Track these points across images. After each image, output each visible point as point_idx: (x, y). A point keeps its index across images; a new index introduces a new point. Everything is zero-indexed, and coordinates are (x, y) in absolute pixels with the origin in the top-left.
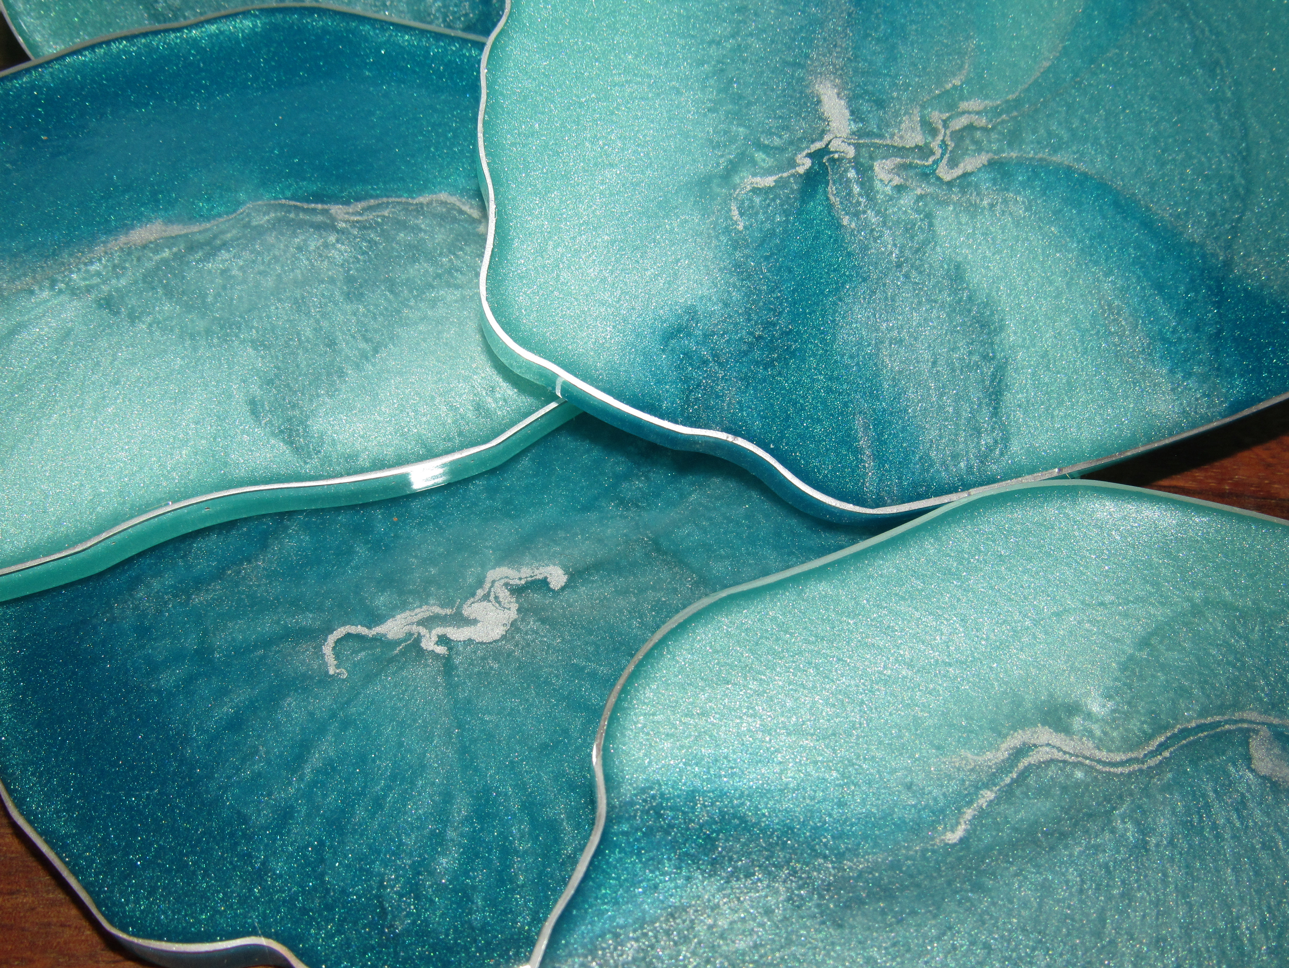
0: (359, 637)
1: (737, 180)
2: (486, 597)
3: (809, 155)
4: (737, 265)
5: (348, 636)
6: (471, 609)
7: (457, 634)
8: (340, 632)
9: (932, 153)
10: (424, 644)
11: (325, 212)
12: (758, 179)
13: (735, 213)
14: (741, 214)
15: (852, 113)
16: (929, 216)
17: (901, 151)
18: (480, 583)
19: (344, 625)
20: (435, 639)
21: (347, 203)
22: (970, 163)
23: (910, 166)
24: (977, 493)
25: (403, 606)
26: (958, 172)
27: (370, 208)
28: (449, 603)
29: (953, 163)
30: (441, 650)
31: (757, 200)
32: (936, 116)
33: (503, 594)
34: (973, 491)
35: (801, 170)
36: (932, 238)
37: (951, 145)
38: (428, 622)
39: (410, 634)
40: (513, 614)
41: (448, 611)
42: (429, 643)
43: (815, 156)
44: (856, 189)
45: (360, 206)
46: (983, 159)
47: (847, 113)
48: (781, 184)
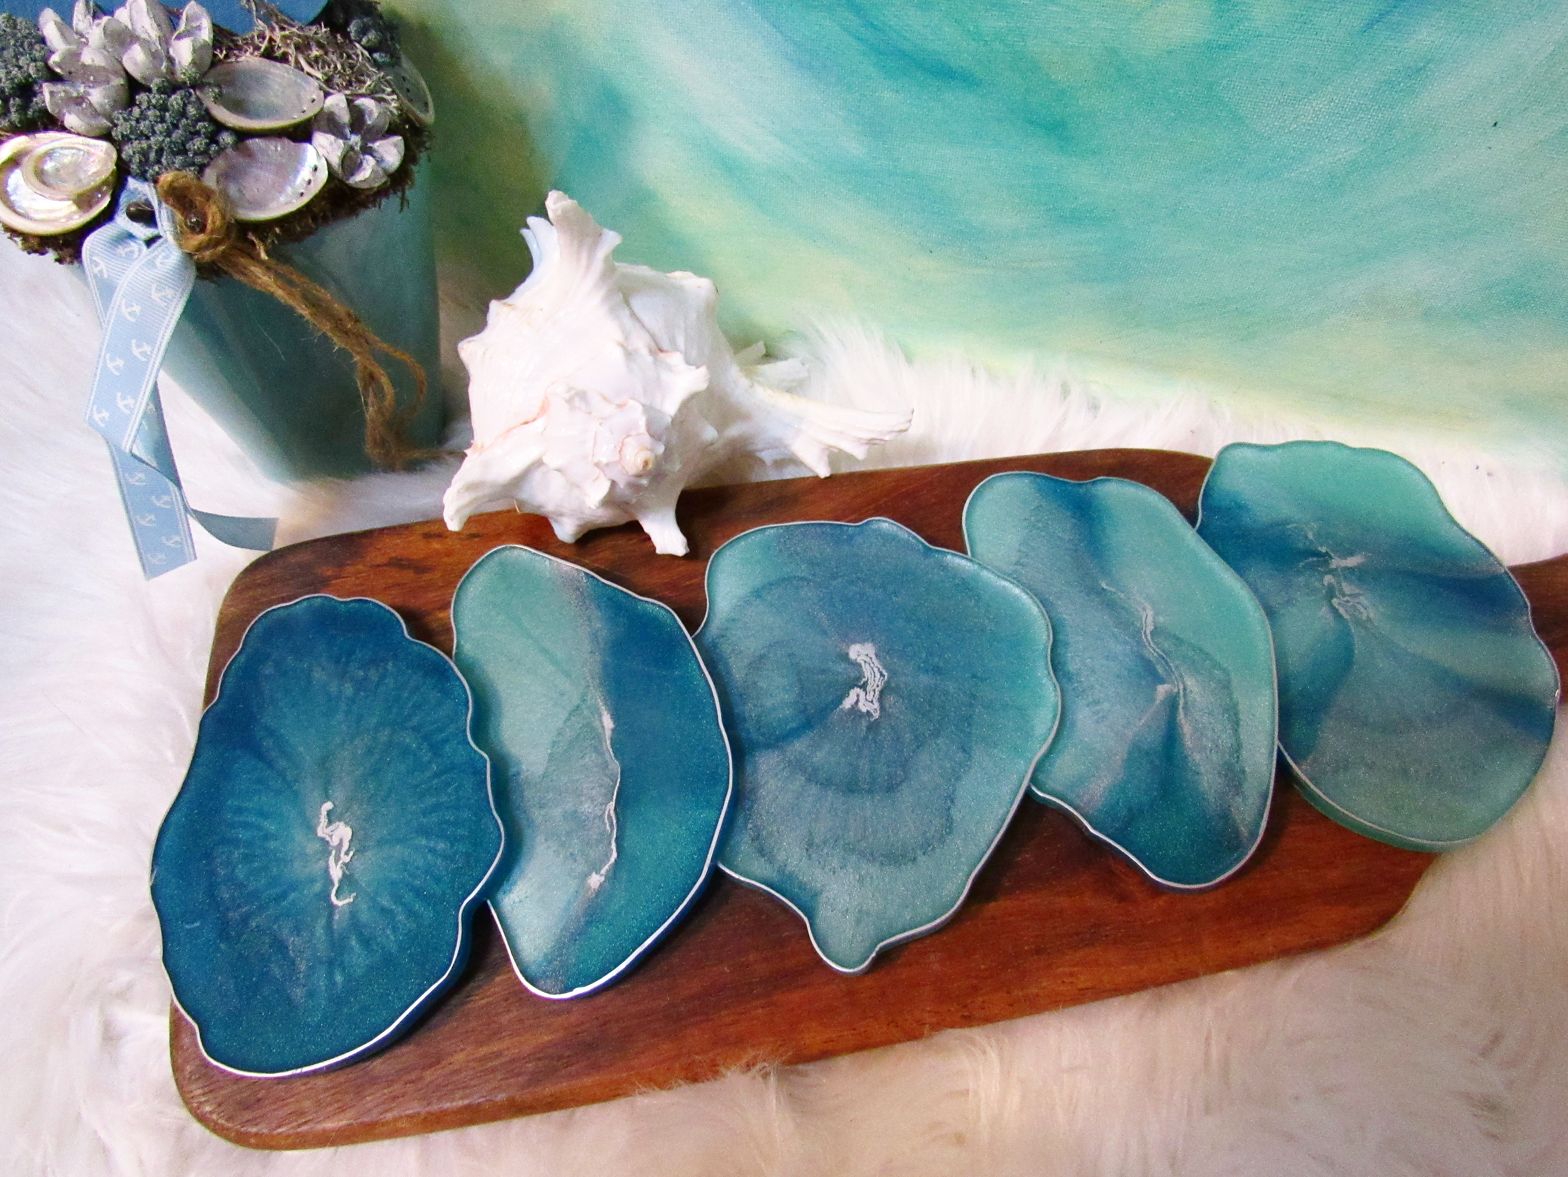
0: (338, 890)
2: (330, 836)
6: (335, 842)
7: (345, 848)
10: (347, 862)
20: (345, 857)
25: (327, 870)
28: (330, 851)
30: (351, 854)
33: (331, 829)
39: (341, 867)
40: (341, 825)
41: (334, 851)
42: (347, 859)
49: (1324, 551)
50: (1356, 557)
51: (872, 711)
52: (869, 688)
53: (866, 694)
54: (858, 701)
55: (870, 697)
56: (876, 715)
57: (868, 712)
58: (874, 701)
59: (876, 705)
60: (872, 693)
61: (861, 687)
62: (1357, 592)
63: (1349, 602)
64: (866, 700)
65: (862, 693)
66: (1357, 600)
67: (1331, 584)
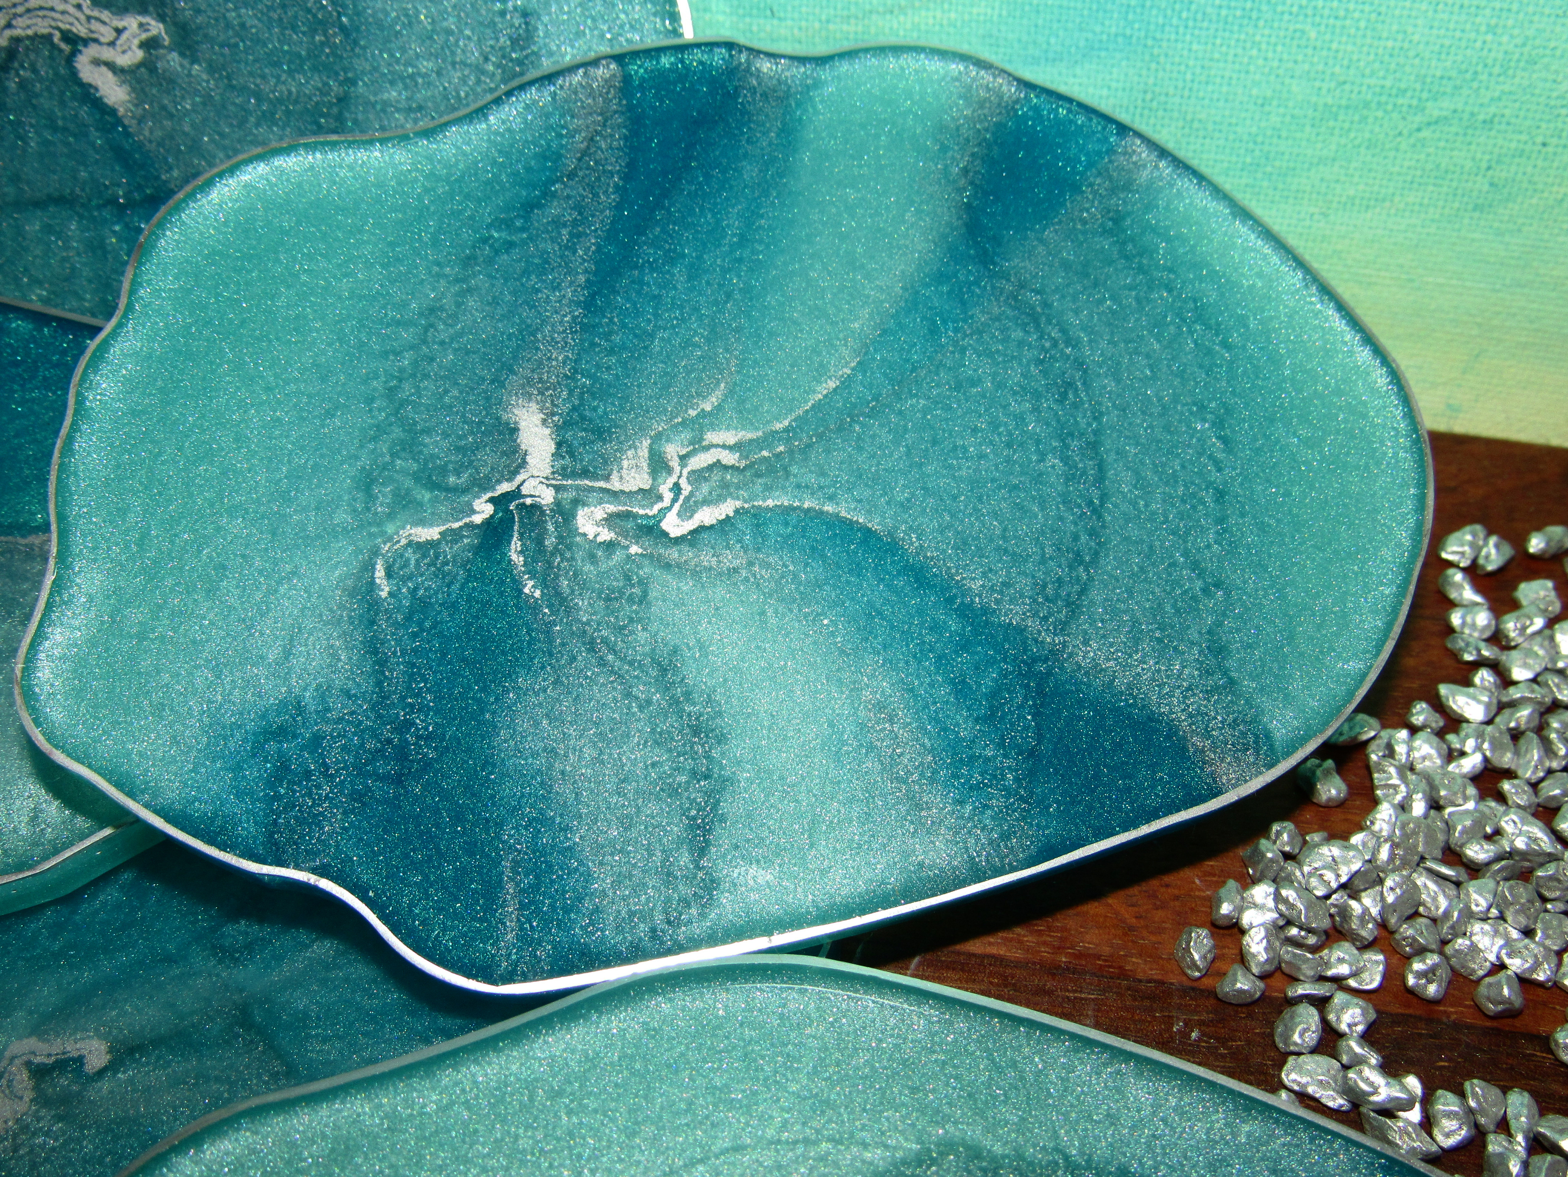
3: (491, 500)
9: (660, 498)
12: (418, 531)
13: (380, 573)
14: (388, 574)
15: (559, 443)
16: (643, 579)
17: (616, 496)
22: (706, 515)
23: (627, 515)
26: (691, 525)
29: (687, 512)
31: (412, 556)
32: (672, 450)
35: (478, 519)
36: (642, 612)
37: (687, 487)
43: (500, 501)
44: (549, 540)
46: (729, 507)
47: (551, 444)
48: (449, 535)
49: (489, 509)
50: (522, 425)
51: (144, 36)
52: (81, 30)
53: (96, 41)
54: (110, 66)
55: (107, 35)
56: (156, 28)
57: (143, 45)
58: (120, 25)
59: (131, 22)
60: (95, 25)
61: (75, 53)
62: (644, 453)
63: (677, 487)
64: (112, 44)
65: (92, 51)
66: (675, 464)
67: (610, 520)
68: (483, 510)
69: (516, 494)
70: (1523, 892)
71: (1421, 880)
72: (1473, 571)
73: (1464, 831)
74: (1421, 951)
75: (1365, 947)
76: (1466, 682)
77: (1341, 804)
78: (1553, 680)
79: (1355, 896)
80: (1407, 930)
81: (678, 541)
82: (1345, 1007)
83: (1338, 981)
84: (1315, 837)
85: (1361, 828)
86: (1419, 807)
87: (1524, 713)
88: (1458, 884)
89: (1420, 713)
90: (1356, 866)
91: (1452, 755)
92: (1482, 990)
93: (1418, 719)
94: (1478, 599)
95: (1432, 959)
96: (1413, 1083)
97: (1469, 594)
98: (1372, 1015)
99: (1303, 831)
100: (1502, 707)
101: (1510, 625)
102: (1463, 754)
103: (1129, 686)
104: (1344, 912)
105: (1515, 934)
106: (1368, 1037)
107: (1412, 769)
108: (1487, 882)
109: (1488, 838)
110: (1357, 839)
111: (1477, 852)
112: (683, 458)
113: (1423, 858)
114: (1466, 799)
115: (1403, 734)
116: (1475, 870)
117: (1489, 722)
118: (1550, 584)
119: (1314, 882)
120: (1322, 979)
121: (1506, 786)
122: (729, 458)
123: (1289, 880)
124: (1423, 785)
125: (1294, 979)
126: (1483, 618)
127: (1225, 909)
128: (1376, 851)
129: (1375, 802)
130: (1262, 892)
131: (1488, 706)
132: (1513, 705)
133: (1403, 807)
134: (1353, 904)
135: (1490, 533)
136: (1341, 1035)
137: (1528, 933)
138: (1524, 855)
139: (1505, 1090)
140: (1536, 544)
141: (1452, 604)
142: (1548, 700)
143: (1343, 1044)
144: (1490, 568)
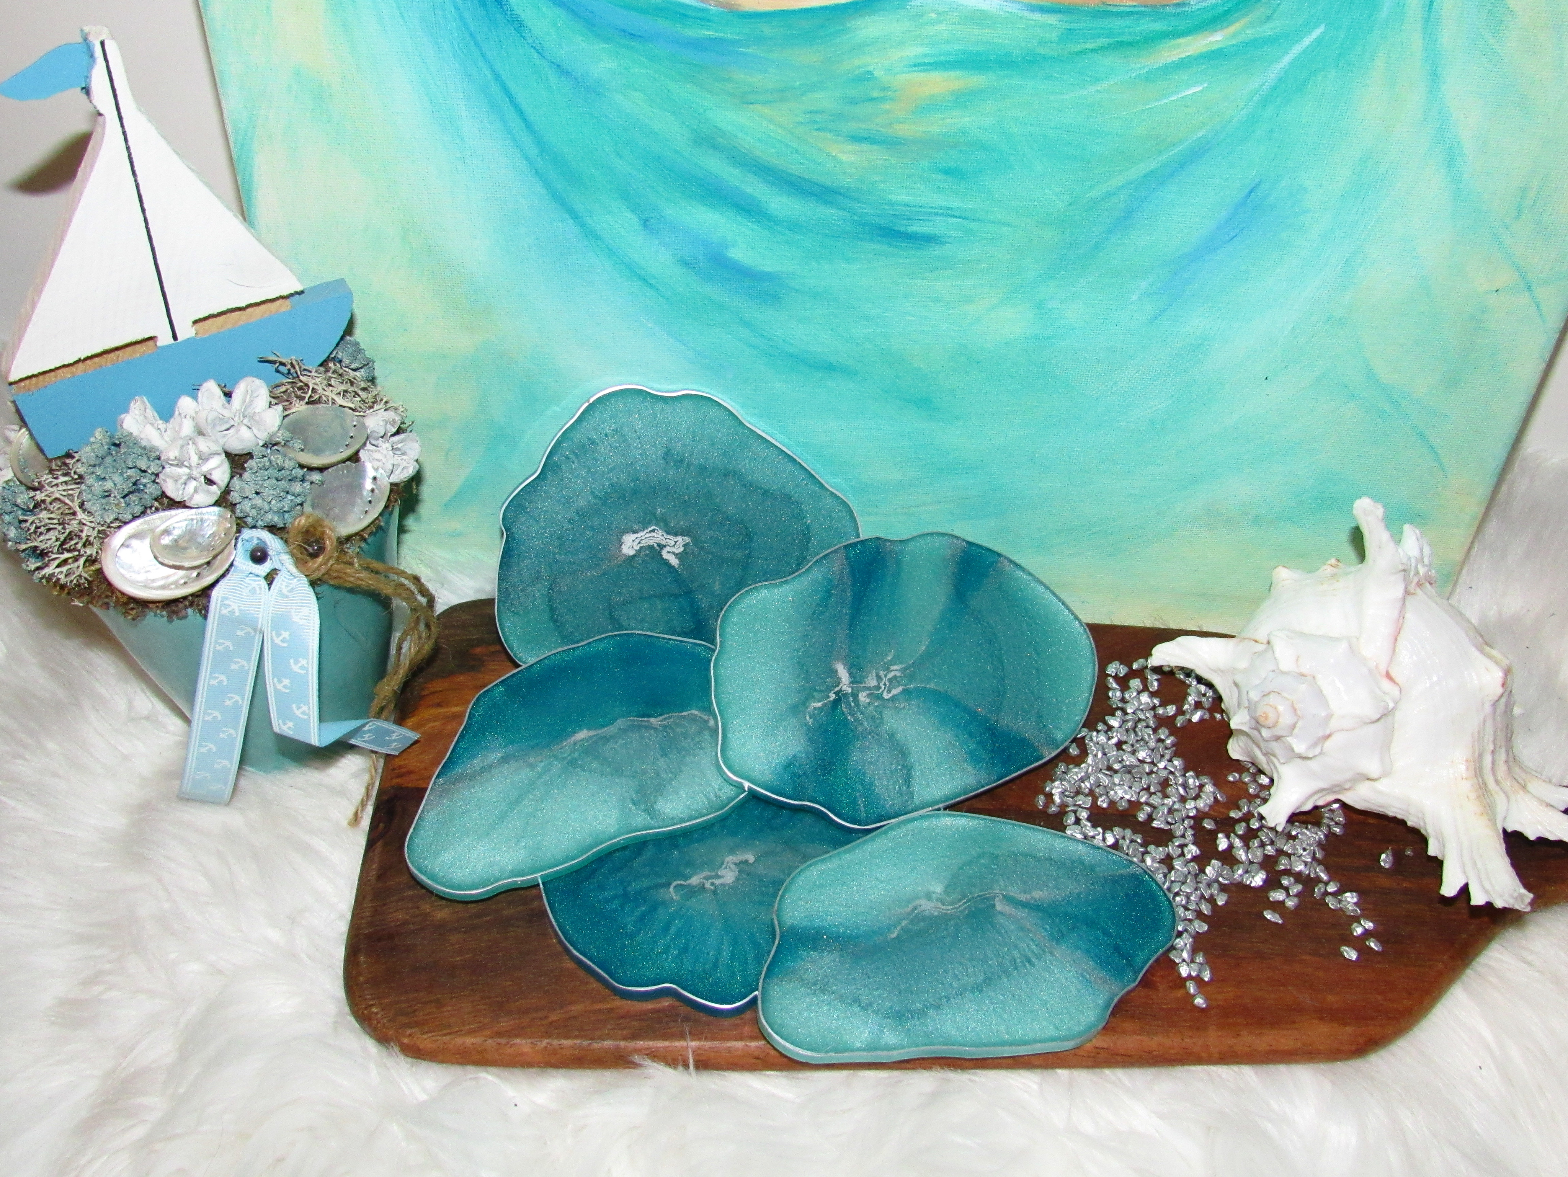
0: (681, 885)
1: (808, 704)
2: (726, 868)
3: (834, 693)
4: (810, 738)
5: (678, 885)
6: (721, 873)
7: (717, 882)
8: (675, 883)
9: (880, 688)
10: (706, 886)
11: (648, 721)
12: (815, 704)
13: (808, 718)
14: (810, 718)
15: (850, 674)
16: (880, 713)
17: (869, 688)
18: (723, 863)
19: (675, 880)
20: (709, 884)
21: (656, 717)
22: (894, 692)
23: (873, 694)
24: (902, 818)
25: (695, 873)
26: (890, 695)
27: (665, 719)
28: (713, 870)
29: (889, 691)
30: (712, 888)
31: (816, 712)
32: (882, 673)
33: (733, 866)
34: (900, 818)
35: (831, 699)
36: (882, 722)
37: (888, 684)
38: (707, 878)
39: (701, 882)
40: (737, 873)
41: (713, 874)
42: (708, 885)
43: (836, 693)
44: (853, 704)
45: (661, 718)
46: (900, 689)
47: (847, 675)
48: (825, 705)
49: (834, 696)
50: (839, 669)
51: (683, 543)
52: (663, 543)
53: (668, 546)
54: (673, 553)
55: (671, 544)
56: (687, 539)
57: (683, 546)
58: (676, 539)
59: (679, 538)
60: (668, 541)
61: (662, 549)
62: (874, 674)
63: (885, 684)
64: (674, 546)
65: (668, 549)
66: (883, 677)
67: (868, 696)
68: (833, 697)
69: (841, 690)
70: (1128, 776)
71: (1100, 775)
72: (1116, 677)
73: (1113, 761)
74: (1101, 795)
75: (1086, 795)
76: (1113, 715)
77: (1077, 756)
78: (1139, 712)
79: (1083, 782)
80: (1097, 790)
81: (888, 700)
82: (1082, 812)
83: (1079, 806)
84: (1071, 766)
85: (1084, 762)
86: (1100, 755)
87: (1130, 724)
88: (1111, 776)
89: (1101, 726)
90: (1083, 774)
91: (1109, 738)
92: (1118, 804)
93: (1100, 728)
94: (1117, 687)
95: (1104, 797)
96: (1100, 829)
97: (1115, 685)
98: (1089, 813)
99: (1068, 765)
100: (1124, 722)
101: (1127, 696)
102: (1113, 737)
103: (1017, 729)
104: (1080, 787)
105: (1127, 788)
106: (1088, 819)
107: (1098, 743)
108: (1119, 775)
109: (1120, 762)
110: (1082, 766)
111: (1116, 766)
112: (885, 676)
113: (1101, 769)
114: (1113, 751)
115: (1095, 733)
116: (1116, 772)
117: (1120, 727)
118: (1139, 680)
119: (1071, 779)
120: (1075, 805)
121: (1124, 747)
122: (898, 674)
123: (1065, 779)
124: (1101, 748)
125: (1067, 806)
126: (1118, 694)
127: (1047, 789)
128: (1087, 770)
129: (1087, 754)
130: (1057, 783)
131: (1120, 722)
132: (1127, 721)
133: (1096, 755)
134: (1082, 784)
135: (1121, 664)
136: (1080, 820)
137: (1130, 788)
138: (1130, 766)
139: (1124, 830)
140: (1135, 666)
141: (1109, 689)
142: (1137, 719)
143: (1081, 822)
144: (1121, 675)
